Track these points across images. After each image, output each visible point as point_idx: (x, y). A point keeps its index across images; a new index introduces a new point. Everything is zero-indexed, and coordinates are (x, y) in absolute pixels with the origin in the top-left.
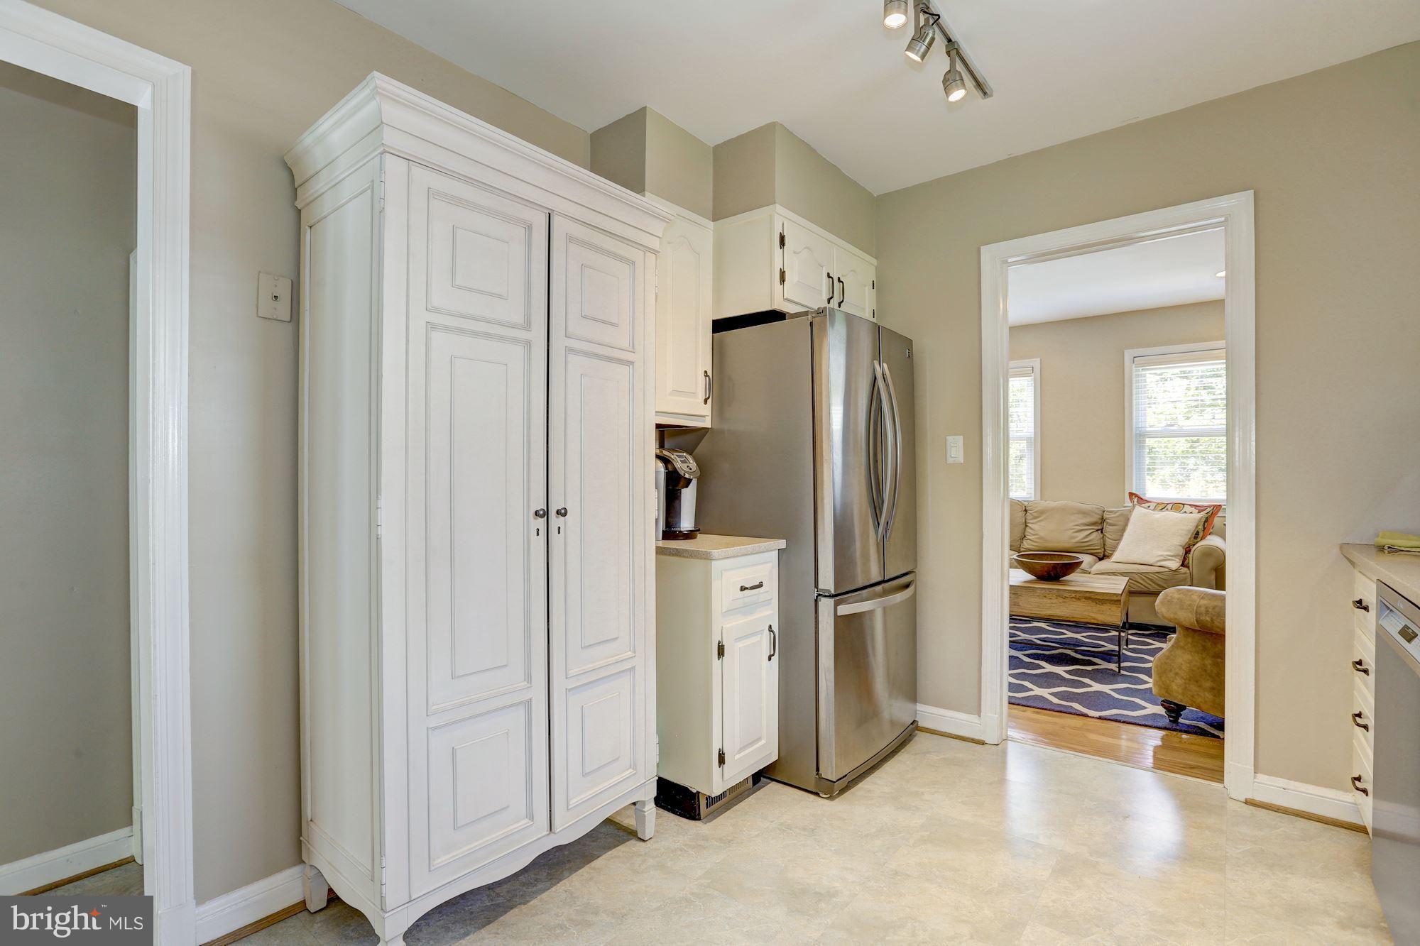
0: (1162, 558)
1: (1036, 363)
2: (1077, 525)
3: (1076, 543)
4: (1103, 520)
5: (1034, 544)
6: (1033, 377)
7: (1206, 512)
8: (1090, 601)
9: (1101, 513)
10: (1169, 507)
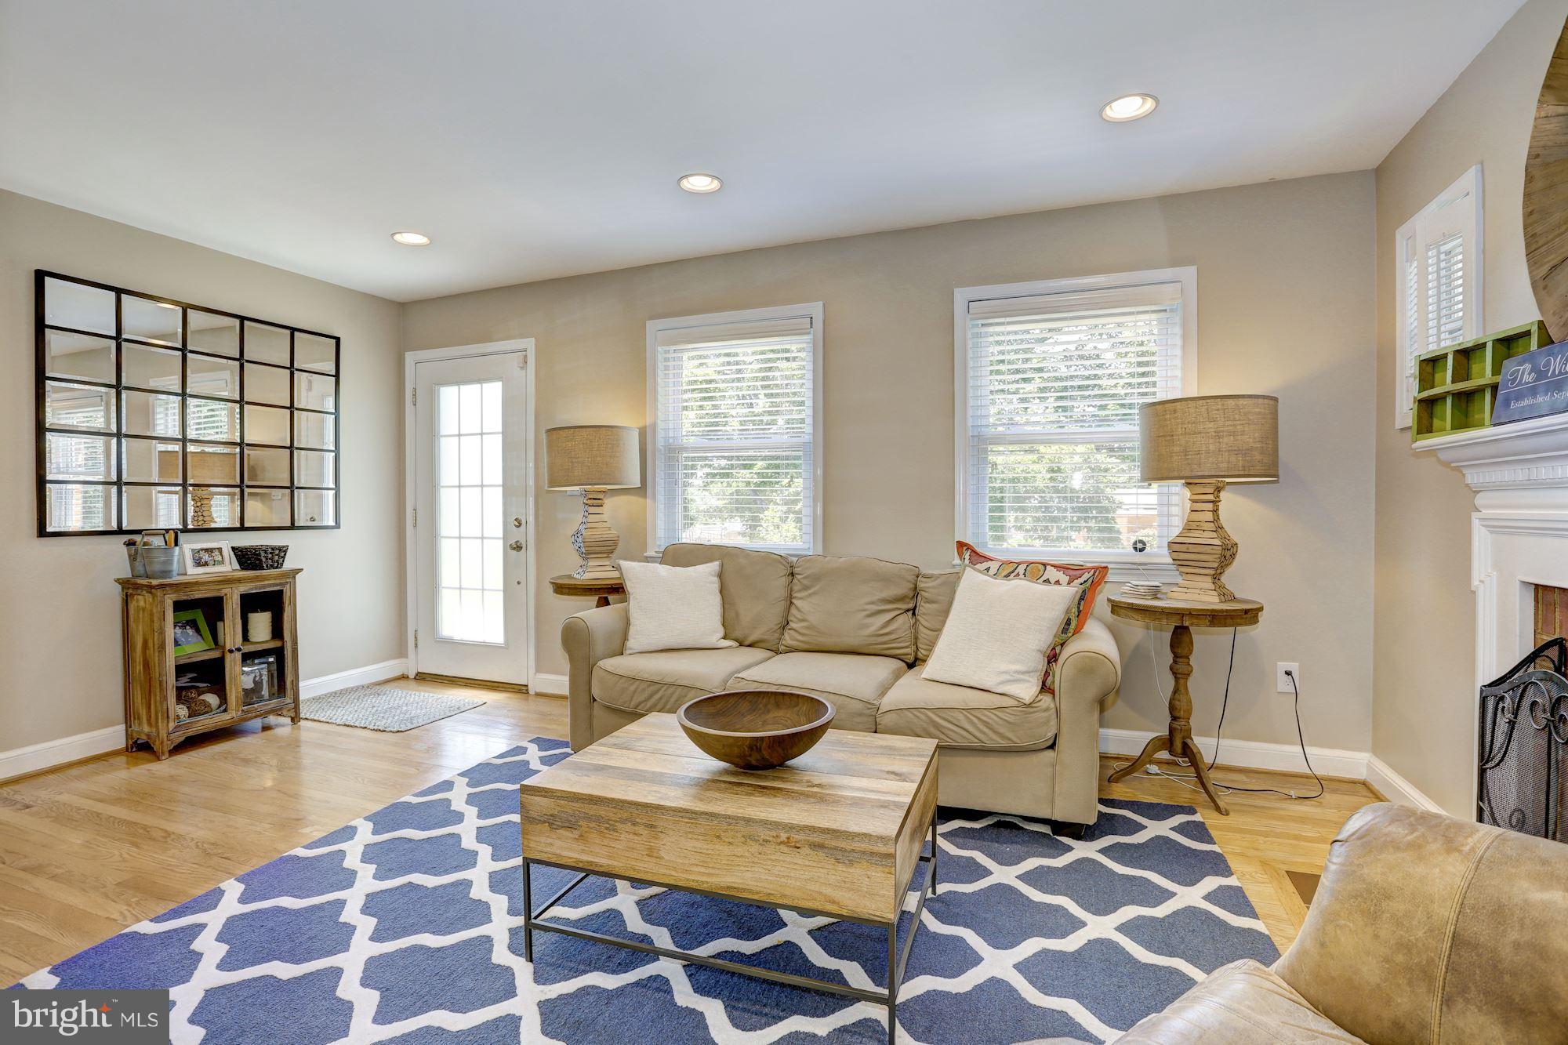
0: (1008, 677)
1: (816, 309)
2: (872, 603)
3: (869, 636)
4: (916, 592)
5: (800, 638)
6: (811, 336)
7: (1081, 580)
8: (821, 854)
9: (911, 578)
10: (1021, 569)
